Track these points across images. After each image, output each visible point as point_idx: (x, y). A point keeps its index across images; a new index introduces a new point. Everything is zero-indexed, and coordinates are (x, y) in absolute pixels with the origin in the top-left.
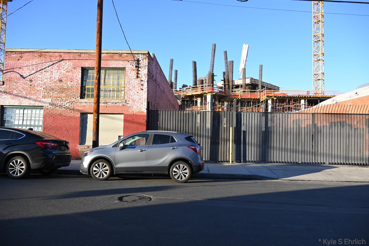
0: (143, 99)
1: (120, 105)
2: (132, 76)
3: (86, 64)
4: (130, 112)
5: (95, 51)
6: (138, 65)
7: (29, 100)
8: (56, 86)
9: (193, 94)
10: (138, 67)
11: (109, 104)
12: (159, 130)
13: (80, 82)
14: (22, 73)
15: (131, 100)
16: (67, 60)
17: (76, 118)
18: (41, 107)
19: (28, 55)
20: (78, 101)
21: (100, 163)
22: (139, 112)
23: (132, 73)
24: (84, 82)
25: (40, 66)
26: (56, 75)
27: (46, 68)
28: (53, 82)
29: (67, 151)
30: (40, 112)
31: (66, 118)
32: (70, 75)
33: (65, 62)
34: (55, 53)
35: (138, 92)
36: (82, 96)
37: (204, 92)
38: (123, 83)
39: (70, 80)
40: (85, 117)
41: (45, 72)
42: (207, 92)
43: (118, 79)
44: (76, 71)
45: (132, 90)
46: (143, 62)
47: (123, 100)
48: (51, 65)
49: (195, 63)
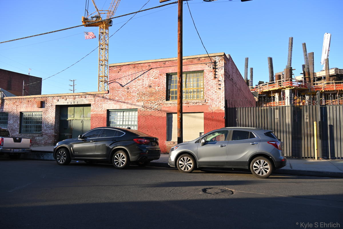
0: (221, 98)
1: (201, 104)
2: (210, 77)
3: (170, 70)
4: (210, 110)
5: (177, 59)
6: (215, 67)
7: (127, 104)
8: (147, 91)
9: (270, 90)
10: (216, 68)
11: (190, 104)
12: (237, 126)
13: (165, 86)
14: (121, 83)
15: (210, 99)
16: (155, 69)
17: (163, 118)
18: (136, 110)
19: (125, 67)
20: (164, 103)
21: (185, 157)
22: (218, 110)
23: (209, 74)
24: (169, 86)
25: (134, 76)
26: (146, 82)
27: (138, 77)
28: (144, 88)
29: (157, 147)
30: (135, 114)
31: (155, 118)
32: (157, 81)
33: (153, 70)
34: (145, 64)
35: (216, 92)
36: (168, 99)
37: (282, 87)
38: (202, 84)
39: (157, 85)
40: (171, 116)
41: (138, 80)
42: (285, 87)
43: (198, 81)
44: (162, 77)
45: (210, 90)
46: (219, 63)
47: (202, 100)
48: (142, 74)
49: (271, 60)
